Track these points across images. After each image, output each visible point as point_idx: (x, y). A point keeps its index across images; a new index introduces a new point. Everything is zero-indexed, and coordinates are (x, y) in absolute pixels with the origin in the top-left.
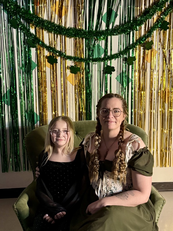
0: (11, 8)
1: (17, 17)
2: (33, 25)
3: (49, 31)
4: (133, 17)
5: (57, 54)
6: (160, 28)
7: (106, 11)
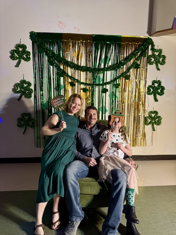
0: (50, 54)
1: (53, 59)
2: (62, 64)
3: (71, 68)
4: (119, 61)
5: (76, 81)
6: (134, 67)
7: (104, 57)
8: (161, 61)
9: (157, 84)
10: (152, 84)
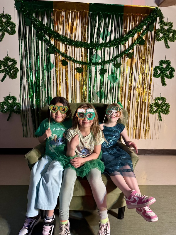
0: (38, 26)
2: (53, 38)
4: (121, 36)
6: (139, 43)
7: (103, 31)
8: (171, 36)
9: (166, 65)
10: (160, 65)
